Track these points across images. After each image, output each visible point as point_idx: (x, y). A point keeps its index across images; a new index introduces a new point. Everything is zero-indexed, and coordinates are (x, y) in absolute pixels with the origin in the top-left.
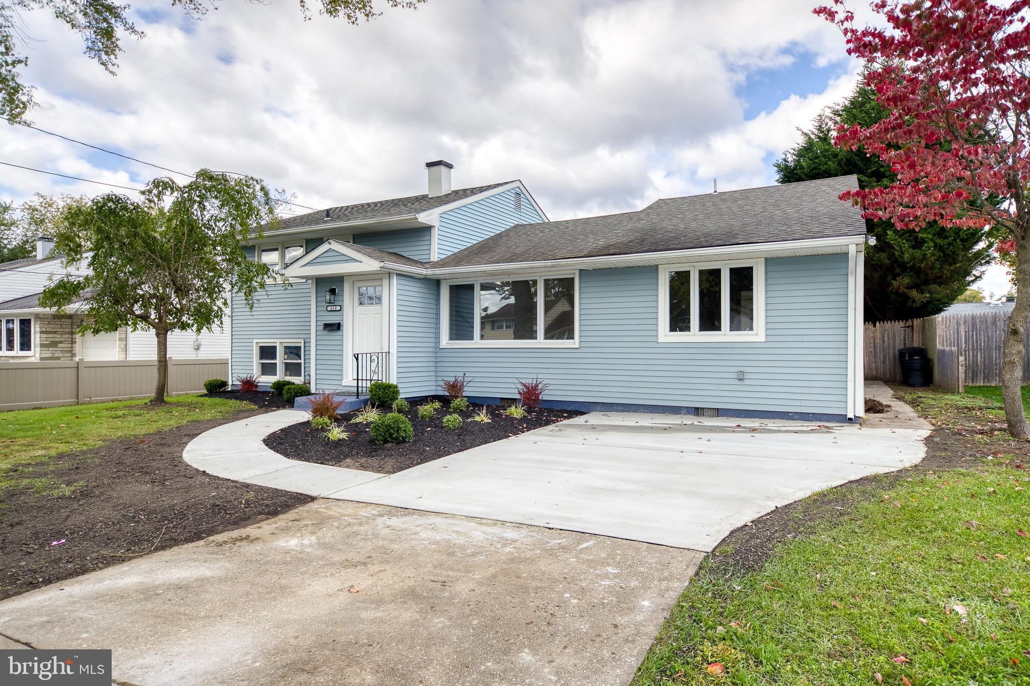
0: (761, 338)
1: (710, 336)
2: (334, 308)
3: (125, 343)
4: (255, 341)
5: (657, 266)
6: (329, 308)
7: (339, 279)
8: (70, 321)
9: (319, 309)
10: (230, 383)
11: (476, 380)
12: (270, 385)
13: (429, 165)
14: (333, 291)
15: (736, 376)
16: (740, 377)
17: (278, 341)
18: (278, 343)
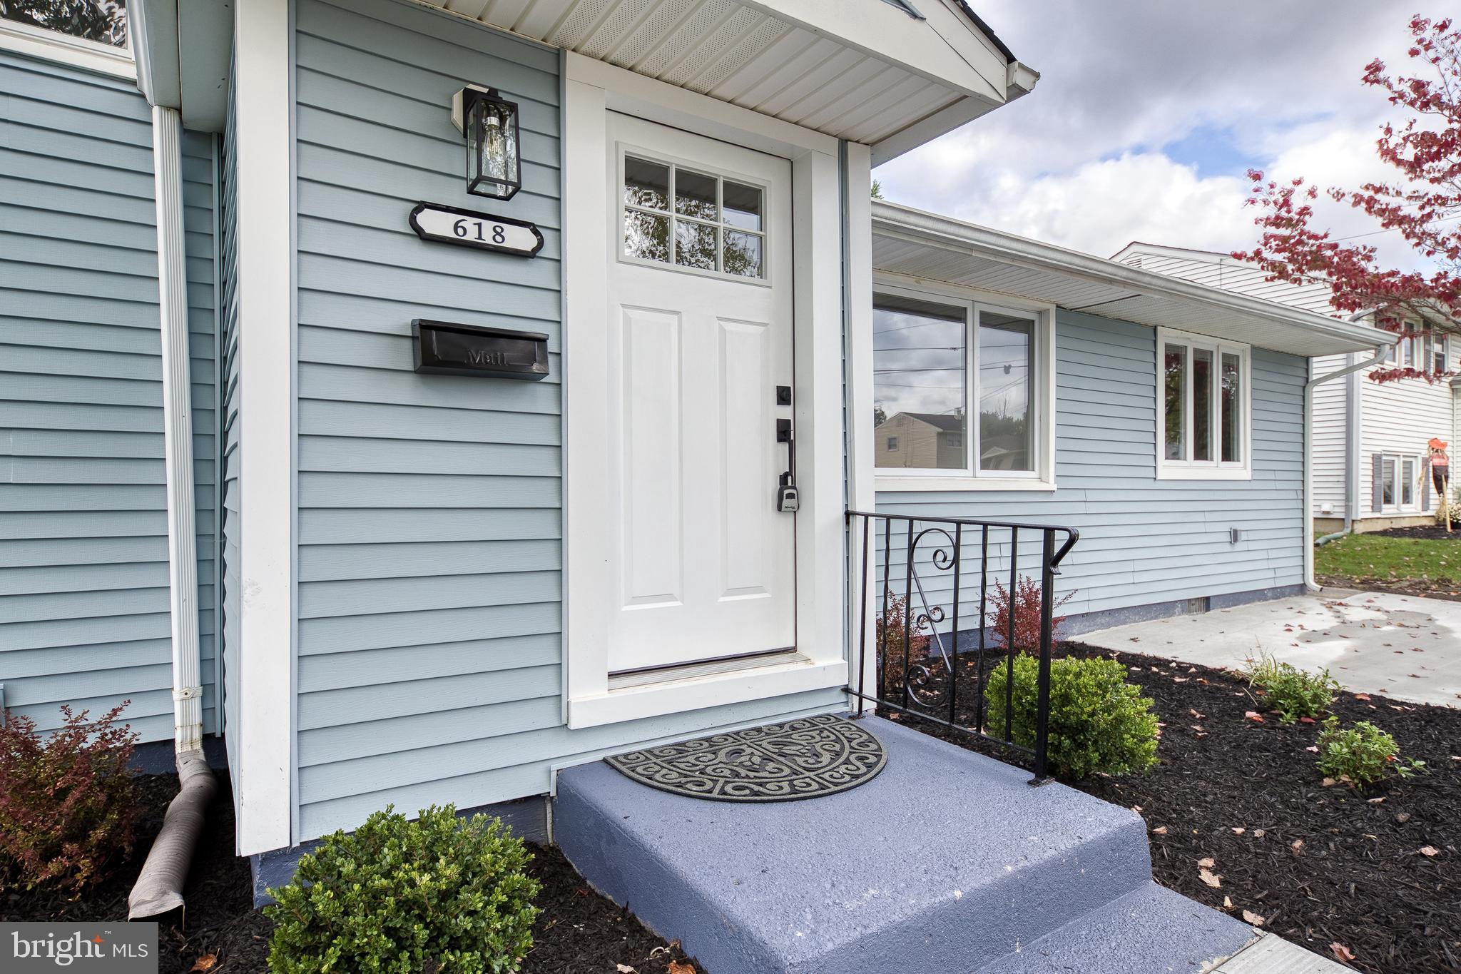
0: (1248, 473)
1: (1204, 470)
5: (1156, 328)
6: (438, 226)
7: (534, 60)
15: (1227, 538)
16: (1235, 536)
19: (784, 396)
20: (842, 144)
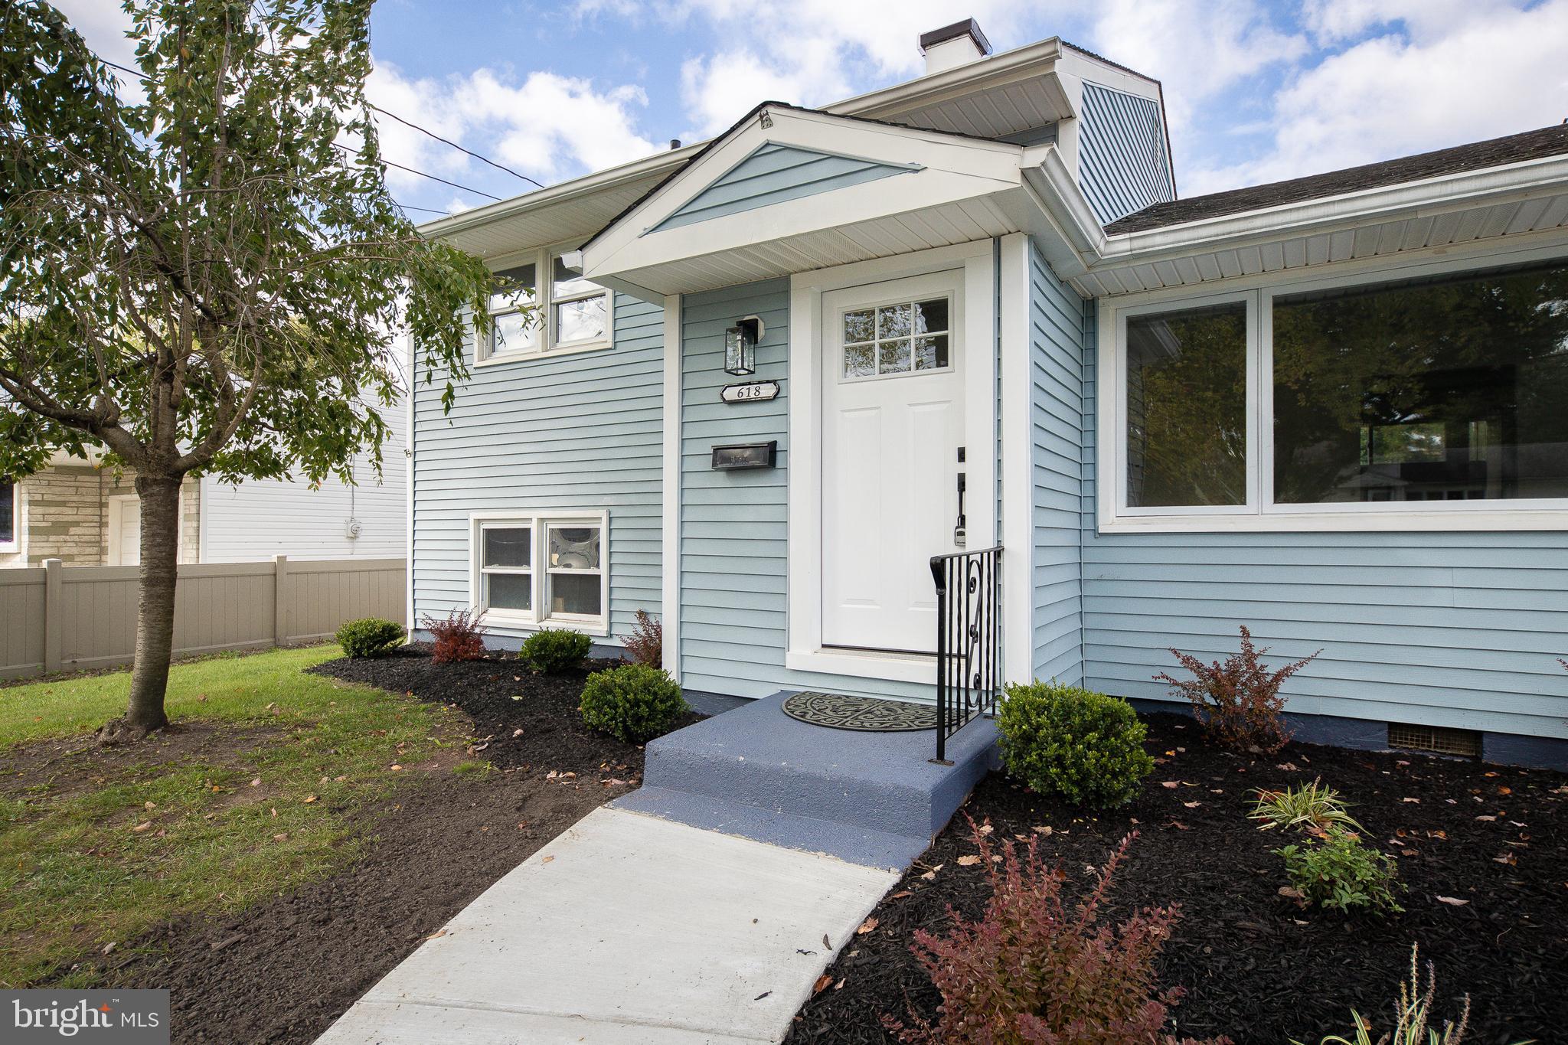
2: (750, 392)
3: (195, 524)
4: (473, 515)
6: (731, 394)
7: (777, 288)
8: (97, 479)
9: (691, 398)
10: (410, 626)
11: (1331, 652)
14: (749, 331)
17: (535, 515)
18: (535, 521)
19: (962, 456)
20: (997, 240)
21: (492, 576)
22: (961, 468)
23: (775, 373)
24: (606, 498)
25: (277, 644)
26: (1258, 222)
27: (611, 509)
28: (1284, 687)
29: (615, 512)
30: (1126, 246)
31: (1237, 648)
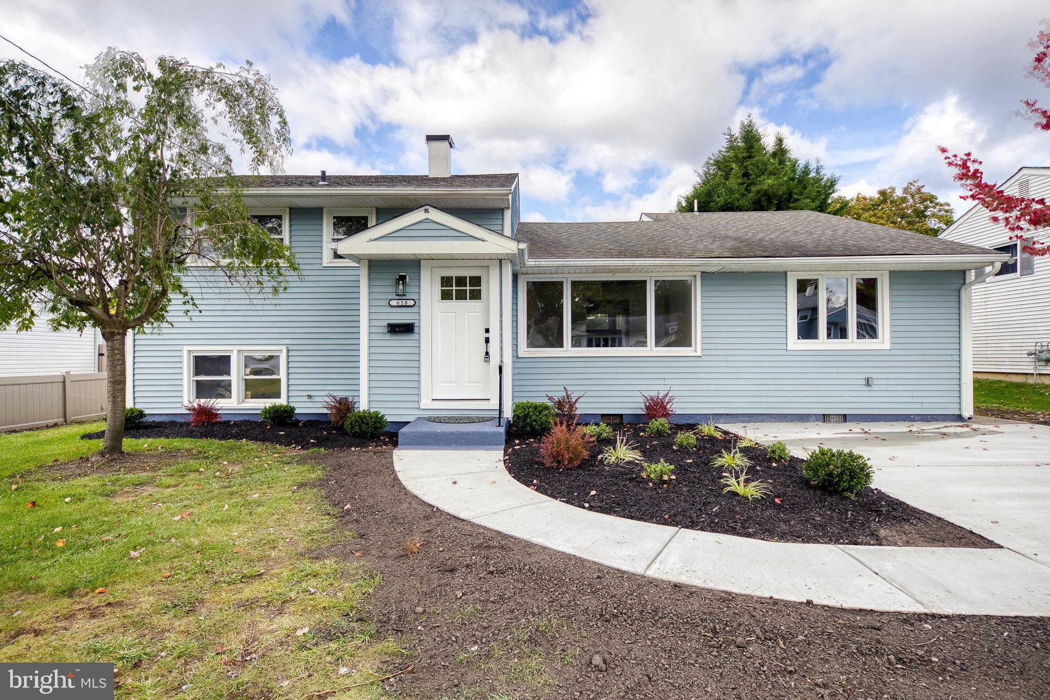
0: (887, 345)
1: (838, 344)
2: (403, 303)
4: (186, 349)
5: (786, 273)
6: (394, 303)
7: (414, 264)
9: (375, 303)
12: (259, 412)
13: (430, 138)
14: (401, 280)
15: (863, 382)
16: (868, 382)
17: (235, 349)
18: (235, 352)
19: (487, 331)
20: (501, 261)
21: (197, 381)
22: (487, 335)
23: (415, 297)
24: (285, 340)
25: (66, 422)
26: (571, 263)
27: (288, 346)
28: (577, 405)
29: (291, 348)
30: (534, 263)
31: (564, 394)
